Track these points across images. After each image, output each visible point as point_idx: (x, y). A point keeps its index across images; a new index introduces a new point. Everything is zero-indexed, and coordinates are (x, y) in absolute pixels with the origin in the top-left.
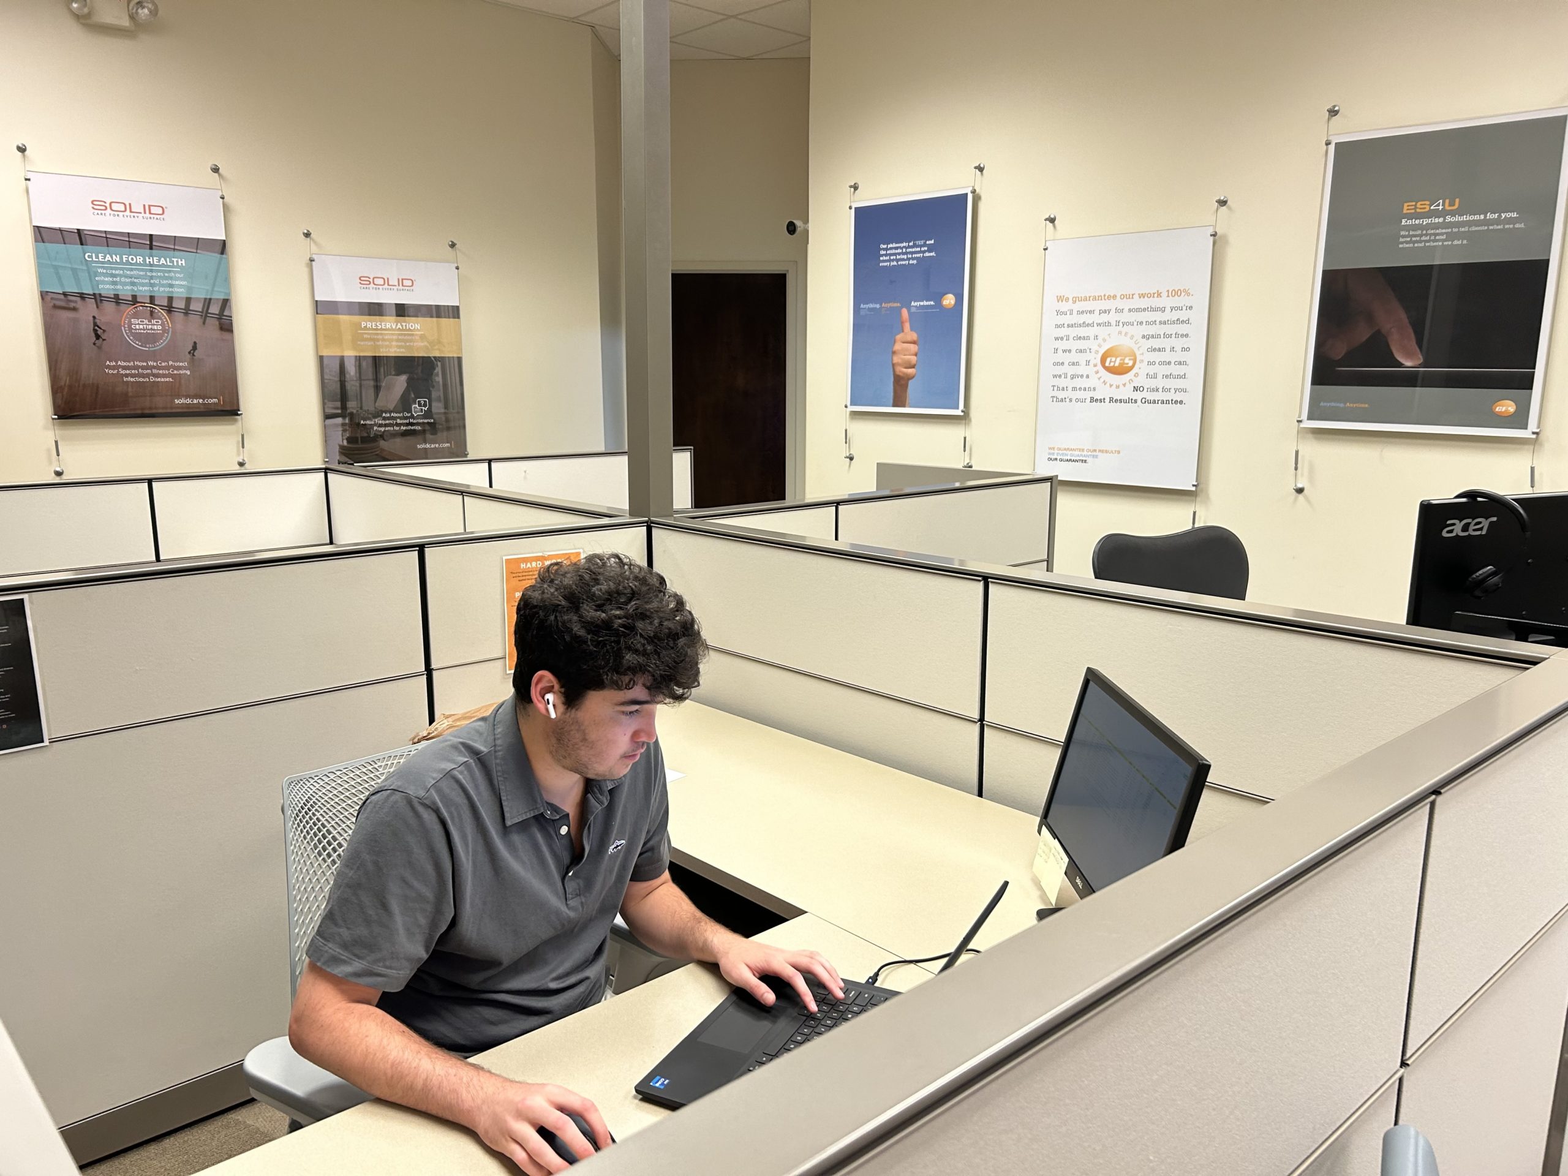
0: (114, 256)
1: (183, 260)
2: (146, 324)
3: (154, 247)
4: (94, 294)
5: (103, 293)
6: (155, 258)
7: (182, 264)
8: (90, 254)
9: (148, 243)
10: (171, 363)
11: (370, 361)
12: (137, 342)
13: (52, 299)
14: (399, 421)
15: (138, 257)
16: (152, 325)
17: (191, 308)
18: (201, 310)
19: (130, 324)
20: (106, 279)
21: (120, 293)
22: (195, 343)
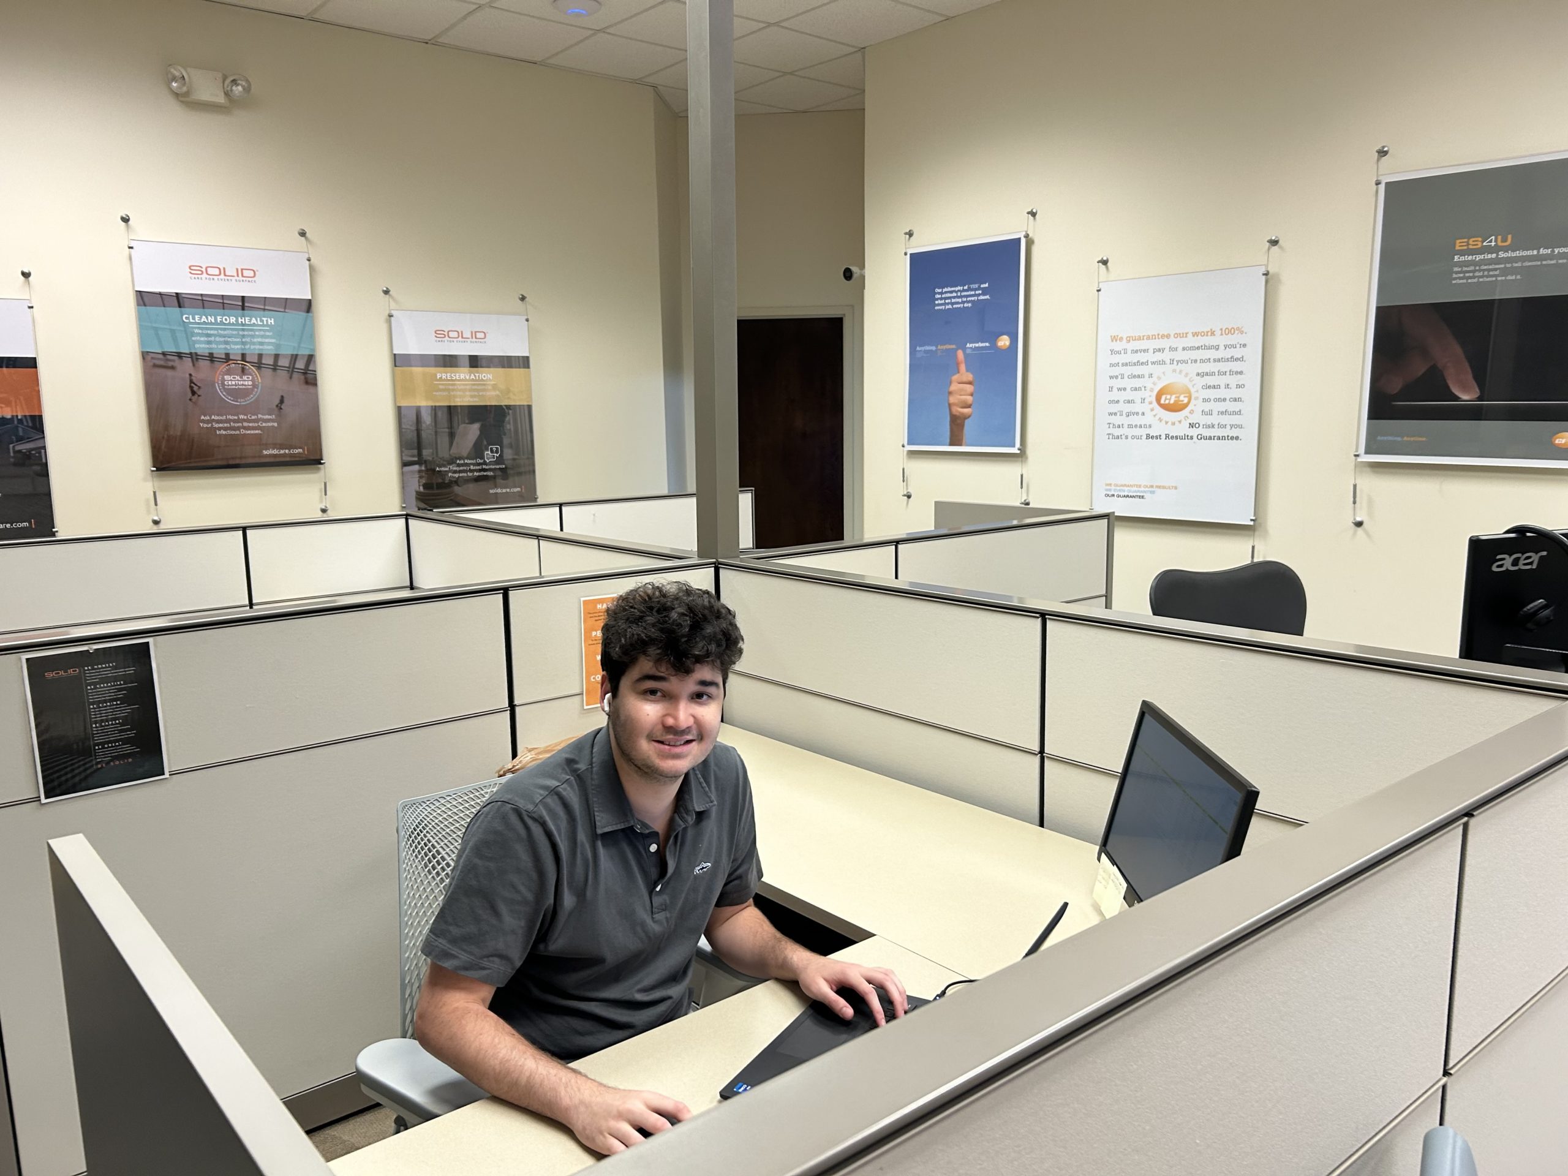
0: (209, 317)
1: (273, 319)
2: (238, 380)
3: (246, 308)
4: (191, 354)
5: (199, 352)
6: (247, 318)
7: (271, 323)
8: (187, 316)
9: (240, 304)
10: (260, 416)
11: (446, 410)
12: (229, 398)
13: (152, 358)
14: (472, 467)
15: (231, 318)
16: (243, 381)
17: (279, 364)
18: (288, 366)
19: (223, 380)
20: (202, 339)
21: (214, 351)
22: (282, 397)
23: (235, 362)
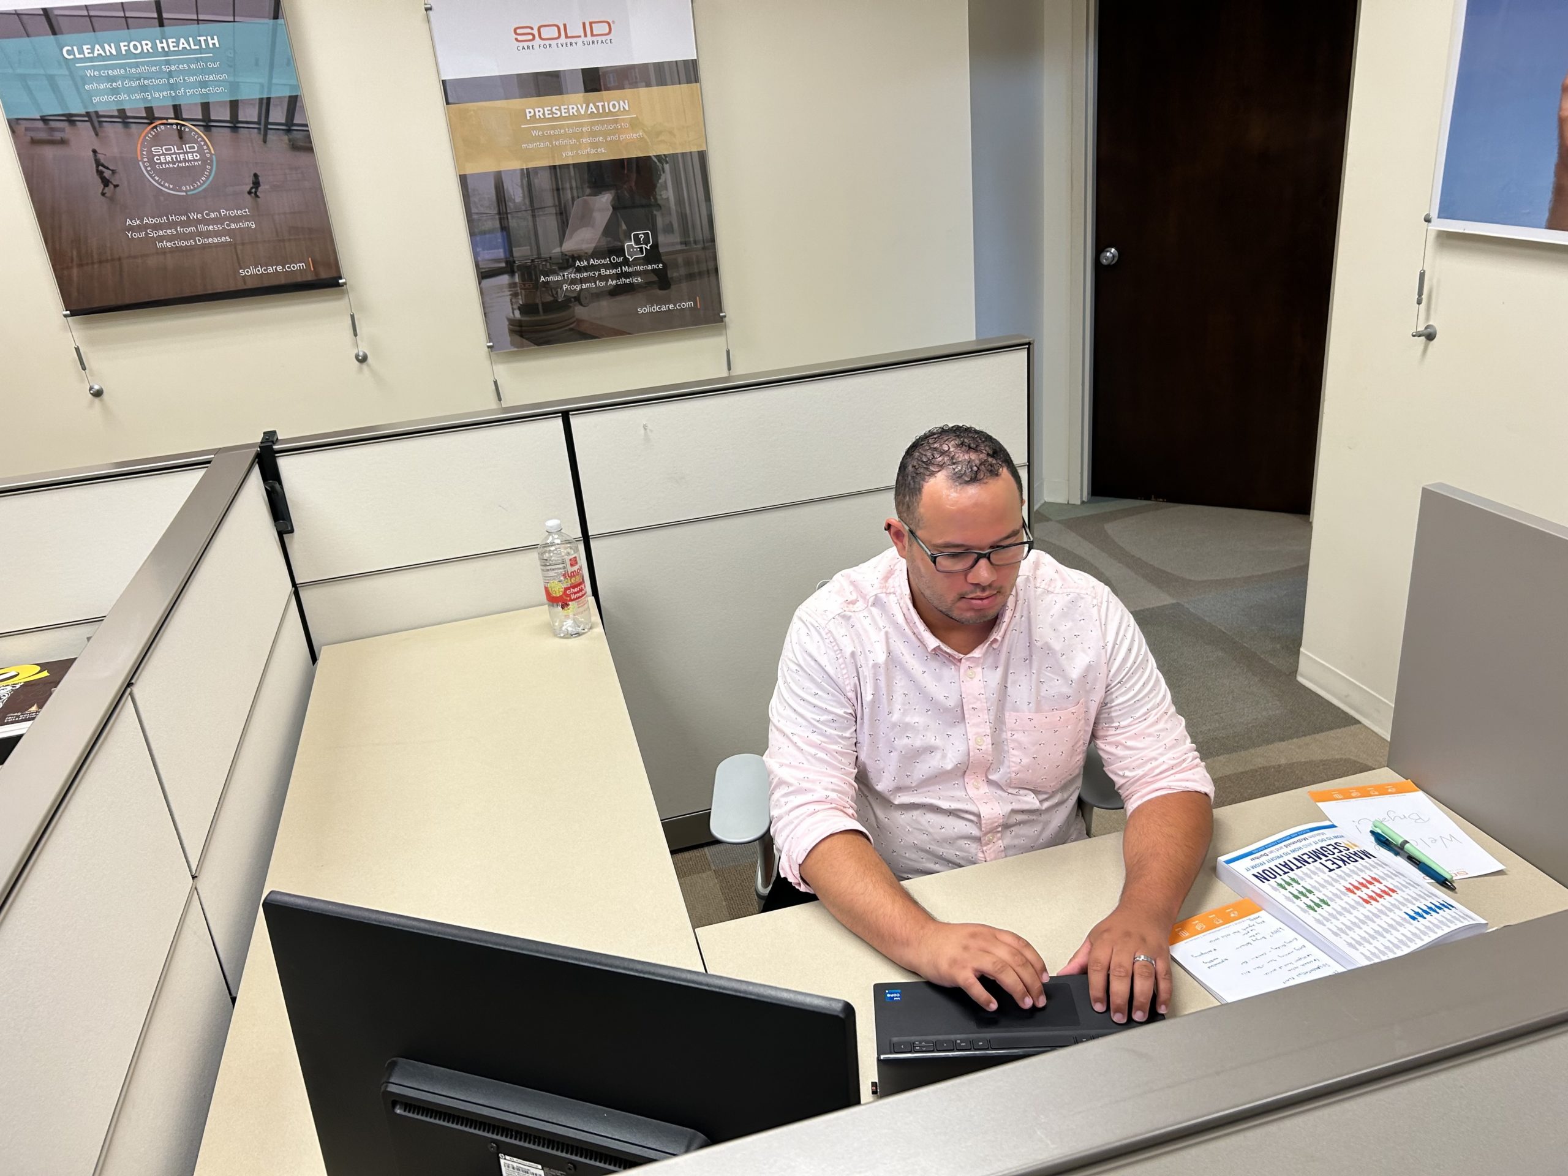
0: (107, 47)
1: (215, 37)
2: (175, 153)
3: (165, 22)
4: (88, 114)
5: (101, 110)
6: (170, 41)
7: (214, 44)
8: (70, 48)
9: (155, 15)
10: (223, 212)
11: (547, 174)
12: (167, 185)
13: (27, 129)
14: (603, 272)
15: (144, 43)
16: (184, 153)
17: (241, 118)
18: (256, 120)
19: (151, 157)
20: (102, 87)
21: (126, 107)
22: (256, 175)
23: (165, 121)
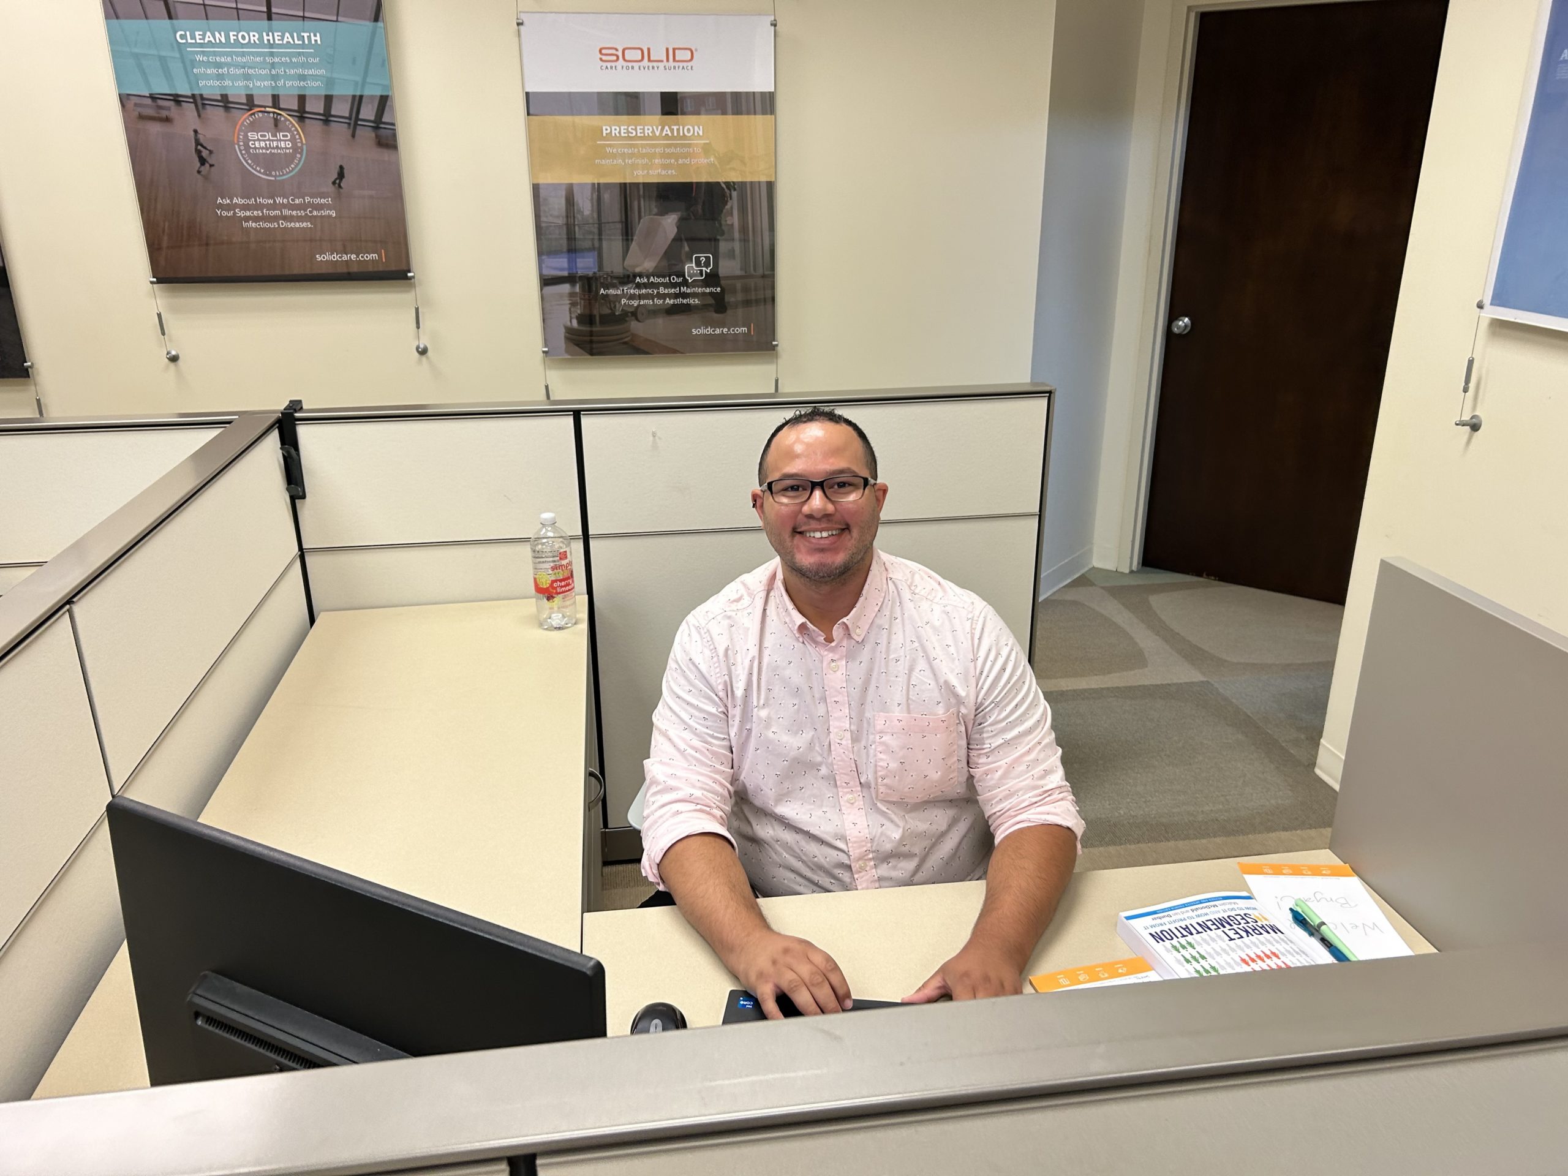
0: (217, 35)
1: (318, 35)
2: (269, 140)
3: (274, 16)
4: (193, 96)
5: (206, 93)
6: (276, 34)
7: (316, 41)
8: (183, 33)
9: (265, 9)
10: (307, 199)
11: (617, 191)
12: (258, 168)
13: (136, 105)
14: (662, 290)
15: (251, 34)
16: (277, 140)
17: (333, 113)
18: (347, 115)
19: (247, 140)
20: (209, 71)
21: (229, 92)
22: (341, 167)
23: (263, 109)
